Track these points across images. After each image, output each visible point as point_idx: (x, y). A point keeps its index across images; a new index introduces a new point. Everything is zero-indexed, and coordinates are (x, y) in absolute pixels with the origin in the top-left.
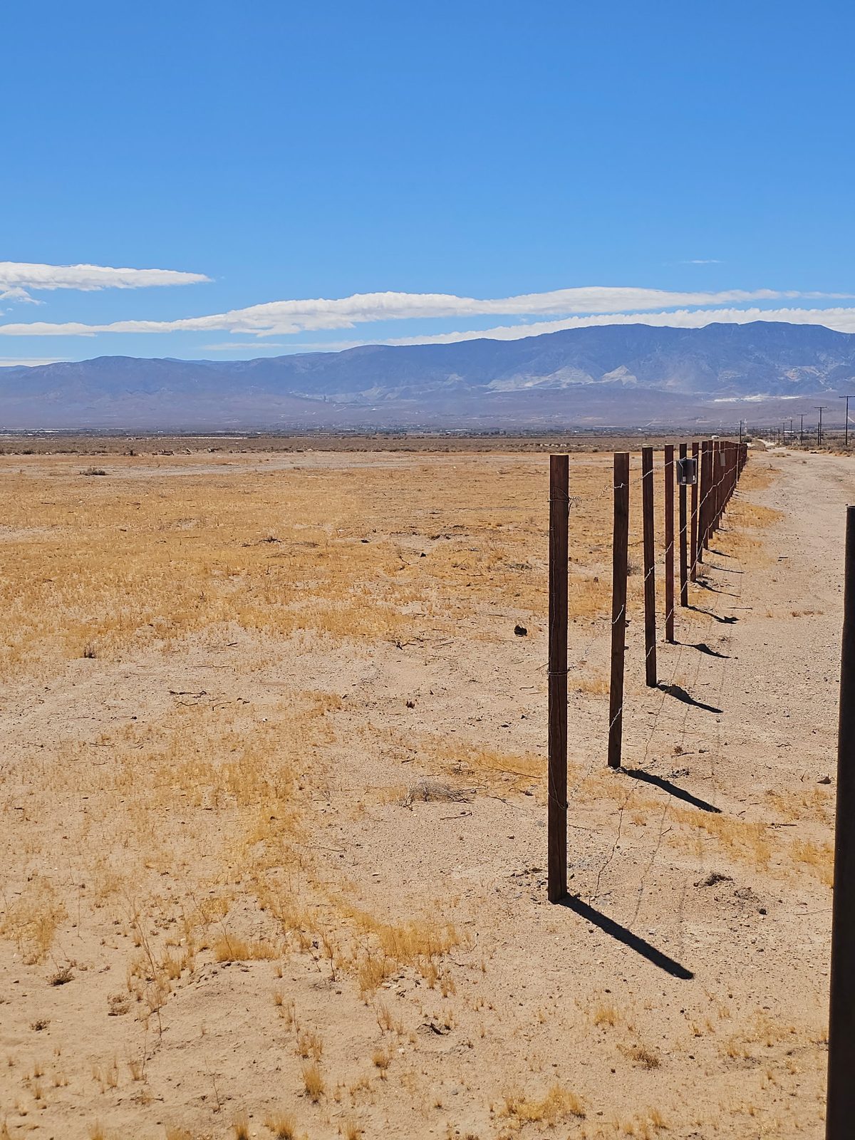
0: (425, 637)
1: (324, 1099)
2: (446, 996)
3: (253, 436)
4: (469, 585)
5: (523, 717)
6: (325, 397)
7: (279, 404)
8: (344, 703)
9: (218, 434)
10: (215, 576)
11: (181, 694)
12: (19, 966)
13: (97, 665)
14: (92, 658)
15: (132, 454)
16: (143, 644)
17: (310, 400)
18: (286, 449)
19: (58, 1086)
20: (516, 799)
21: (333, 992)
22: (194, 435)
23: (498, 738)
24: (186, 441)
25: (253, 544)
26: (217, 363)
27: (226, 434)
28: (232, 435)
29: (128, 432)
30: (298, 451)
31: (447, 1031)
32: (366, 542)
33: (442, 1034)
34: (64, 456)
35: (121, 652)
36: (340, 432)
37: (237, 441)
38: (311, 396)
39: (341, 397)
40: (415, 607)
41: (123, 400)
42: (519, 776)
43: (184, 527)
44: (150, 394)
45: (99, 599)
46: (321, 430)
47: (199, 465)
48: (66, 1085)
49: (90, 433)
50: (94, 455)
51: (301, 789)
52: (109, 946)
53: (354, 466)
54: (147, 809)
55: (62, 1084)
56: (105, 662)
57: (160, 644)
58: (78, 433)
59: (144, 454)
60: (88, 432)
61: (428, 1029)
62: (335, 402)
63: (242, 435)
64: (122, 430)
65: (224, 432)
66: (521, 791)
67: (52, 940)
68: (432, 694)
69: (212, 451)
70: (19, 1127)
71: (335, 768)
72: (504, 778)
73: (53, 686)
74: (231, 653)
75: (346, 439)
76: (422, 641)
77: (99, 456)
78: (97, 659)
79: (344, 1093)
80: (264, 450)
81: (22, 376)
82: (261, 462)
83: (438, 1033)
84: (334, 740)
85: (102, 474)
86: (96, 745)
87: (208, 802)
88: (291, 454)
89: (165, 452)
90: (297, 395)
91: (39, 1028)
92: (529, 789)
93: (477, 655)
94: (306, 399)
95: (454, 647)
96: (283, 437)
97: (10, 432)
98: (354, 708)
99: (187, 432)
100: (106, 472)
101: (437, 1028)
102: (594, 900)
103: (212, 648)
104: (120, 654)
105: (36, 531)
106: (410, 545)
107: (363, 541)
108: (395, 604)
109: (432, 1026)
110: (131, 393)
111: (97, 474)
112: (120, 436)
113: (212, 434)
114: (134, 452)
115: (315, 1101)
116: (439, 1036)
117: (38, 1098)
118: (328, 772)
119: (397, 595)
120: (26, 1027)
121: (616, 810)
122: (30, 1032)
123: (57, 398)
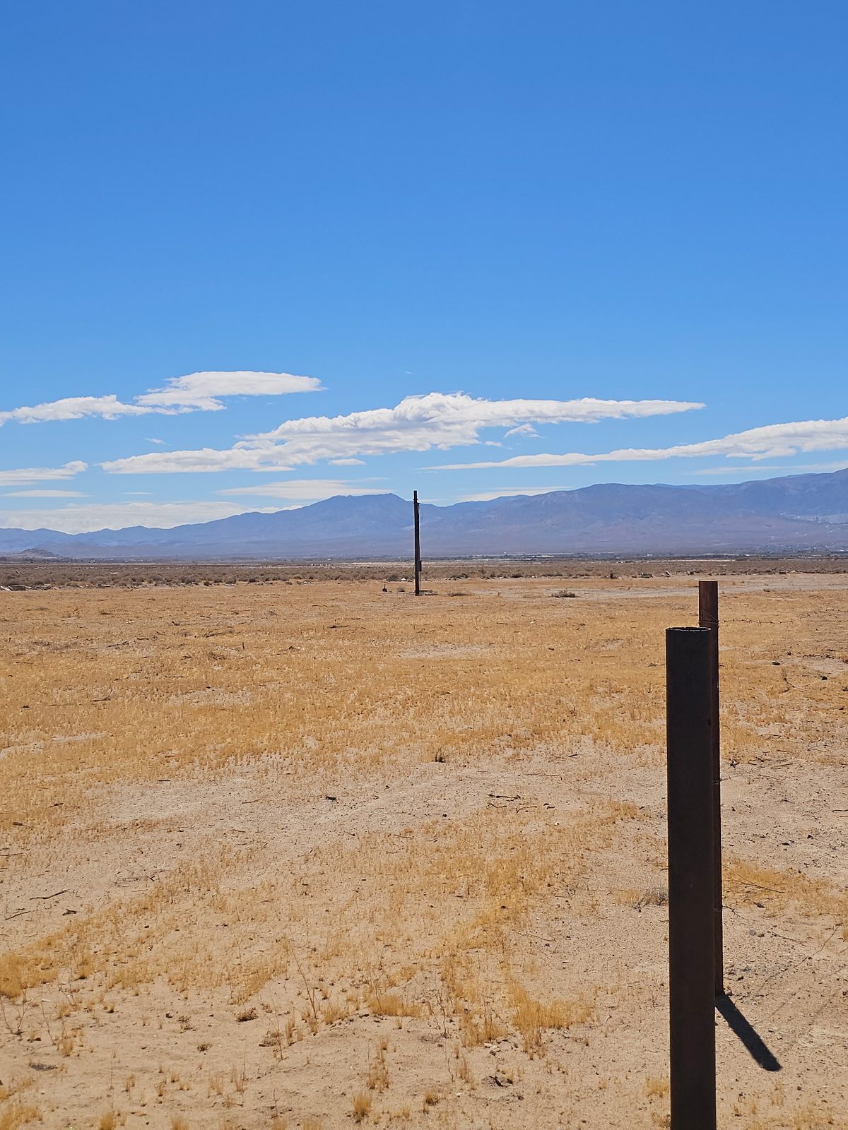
0: (766, 757)
1: (366, 1120)
2: (532, 1059)
3: (742, 558)
4: (842, 709)
5: (809, 837)
6: (817, 518)
7: (769, 526)
8: (639, 812)
9: (707, 556)
10: (597, 693)
11: (498, 797)
12: (224, 1005)
13: (442, 769)
14: (442, 762)
15: (612, 577)
16: (492, 752)
17: (803, 521)
18: (768, 572)
19: (181, 1089)
20: (748, 910)
21: (436, 1044)
22: (683, 558)
23: (770, 855)
24: (673, 564)
25: (659, 664)
26: (707, 488)
27: (714, 557)
28: (720, 557)
29: (619, 556)
30: (781, 573)
31: (508, 1084)
32: (778, 664)
33: (502, 1086)
34: (548, 579)
35: (471, 759)
36: (832, 553)
37: (724, 563)
38: (803, 518)
39: (833, 518)
40: (774, 729)
41: (615, 525)
42: (761, 889)
43: (610, 647)
44: (641, 519)
45: (482, 711)
46: (812, 551)
47: (671, 587)
48: (188, 1089)
49: (582, 557)
50: (577, 578)
51: (549, 885)
52: (303, 997)
53: (830, 588)
54: (408, 892)
55: (185, 1088)
56: (452, 766)
57: (510, 752)
58: (571, 557)
59: (623, 576)
60: (581, 557)
61: (492, 1080)
62: (828, 523)
63: (730, 557)
64: (612, 554)
65: (712, 554)
66: (755, 903)
67: (261, 988)
68: (734, 810)
69: (692, 573)
70: (133, 1113)
71: (595, 870)
72: (747, 890)
73: (392, 786)
74: (571, 763)
75: (838, 560)
76: (763, 761)
77: (581, 579)
78: (445, 764)
79: (385, 1118)
80: (746, 572)
81: (522, 504)
82: (734, 584)
83: (499, 1085)
84: (609, 846)
85: (572, 596)
86: (398, 837)
87: (462, 891)
88: (773, 576)
89: (644, 575)
90: (788, 516)
91: (203, 1049)
92: (763, 902)
93: (812, 777)
94: (797, 521)
95: (792, 769)
96: (772, 559)
97: (509, 557)
98: (648, 819)
99: (675, 555)
100: (576, 595)
101: (499, 1081)
102: (741, 999)
103: (554, 758)
104: (469, 760)
105: (474, 649)
106: (821, 669)
107: (775, 664)
108: (757, 725)
109: (496, 1078)
110: (622, 518)
111: (567, 597)
112: (610, 559)
113: (700, 557)
114: (614, 576)
115: (358, 1121)
116: (498, 1087)
117: (161, 1095)
118: (586, 873)
119: (763, 716)
120: (194, 1048)
121: (833, 925)
122: (194, 1052)
123: (553, 525)
